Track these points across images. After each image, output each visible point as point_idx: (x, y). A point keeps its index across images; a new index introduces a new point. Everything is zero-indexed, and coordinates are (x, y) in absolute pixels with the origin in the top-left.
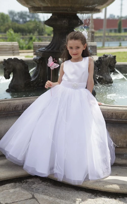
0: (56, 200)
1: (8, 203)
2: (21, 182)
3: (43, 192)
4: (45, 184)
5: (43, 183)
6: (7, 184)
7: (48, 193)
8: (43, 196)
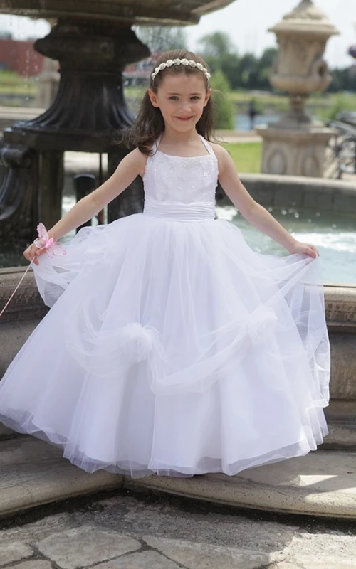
0: (214, 548)
1: (82, 567)
2: (87, 510)
3: (165, 532)
4: (157, 508)
5: (150, 507)
6: (47, 516)
7: (182, 532)
8: (172, 541)
